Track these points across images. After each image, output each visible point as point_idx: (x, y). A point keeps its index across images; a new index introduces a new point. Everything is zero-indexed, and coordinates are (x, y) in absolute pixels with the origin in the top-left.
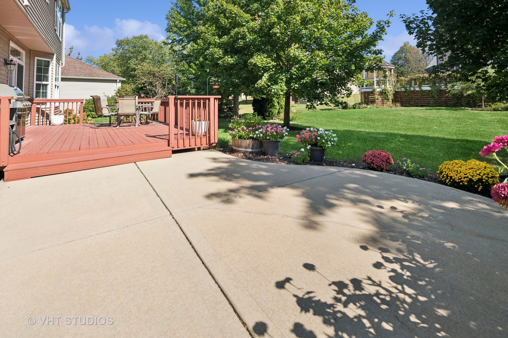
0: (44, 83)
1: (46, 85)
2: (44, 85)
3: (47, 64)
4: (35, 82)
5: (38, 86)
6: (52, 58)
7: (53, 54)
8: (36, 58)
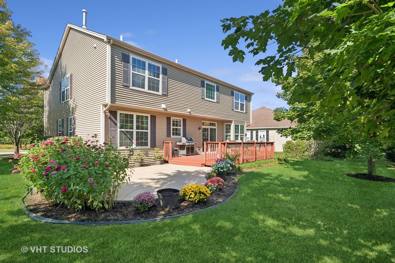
0: (228, 134)
1: (230, 135)
2: (229, 135)
3: (230, 125)
4: (225, 134)
5: (227, 136)
6: (232, 123)
7: (232, 121)
8: (225, 124)
